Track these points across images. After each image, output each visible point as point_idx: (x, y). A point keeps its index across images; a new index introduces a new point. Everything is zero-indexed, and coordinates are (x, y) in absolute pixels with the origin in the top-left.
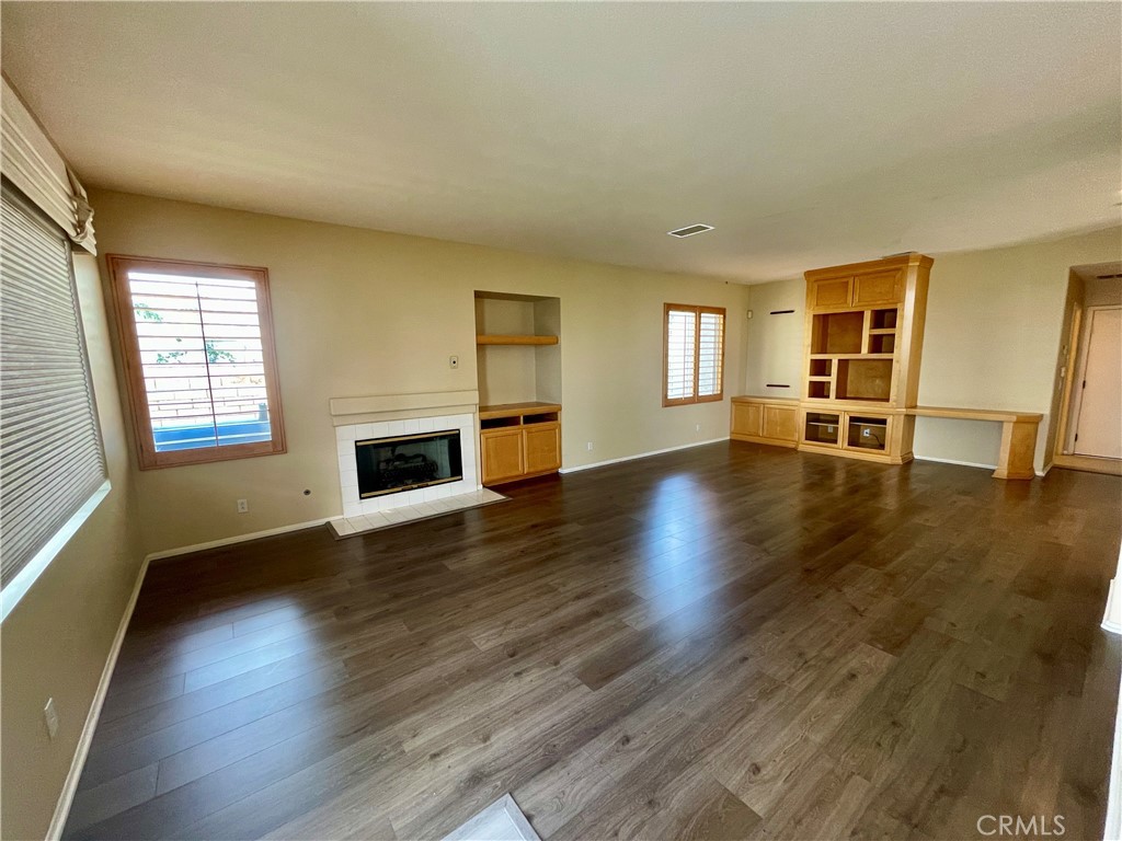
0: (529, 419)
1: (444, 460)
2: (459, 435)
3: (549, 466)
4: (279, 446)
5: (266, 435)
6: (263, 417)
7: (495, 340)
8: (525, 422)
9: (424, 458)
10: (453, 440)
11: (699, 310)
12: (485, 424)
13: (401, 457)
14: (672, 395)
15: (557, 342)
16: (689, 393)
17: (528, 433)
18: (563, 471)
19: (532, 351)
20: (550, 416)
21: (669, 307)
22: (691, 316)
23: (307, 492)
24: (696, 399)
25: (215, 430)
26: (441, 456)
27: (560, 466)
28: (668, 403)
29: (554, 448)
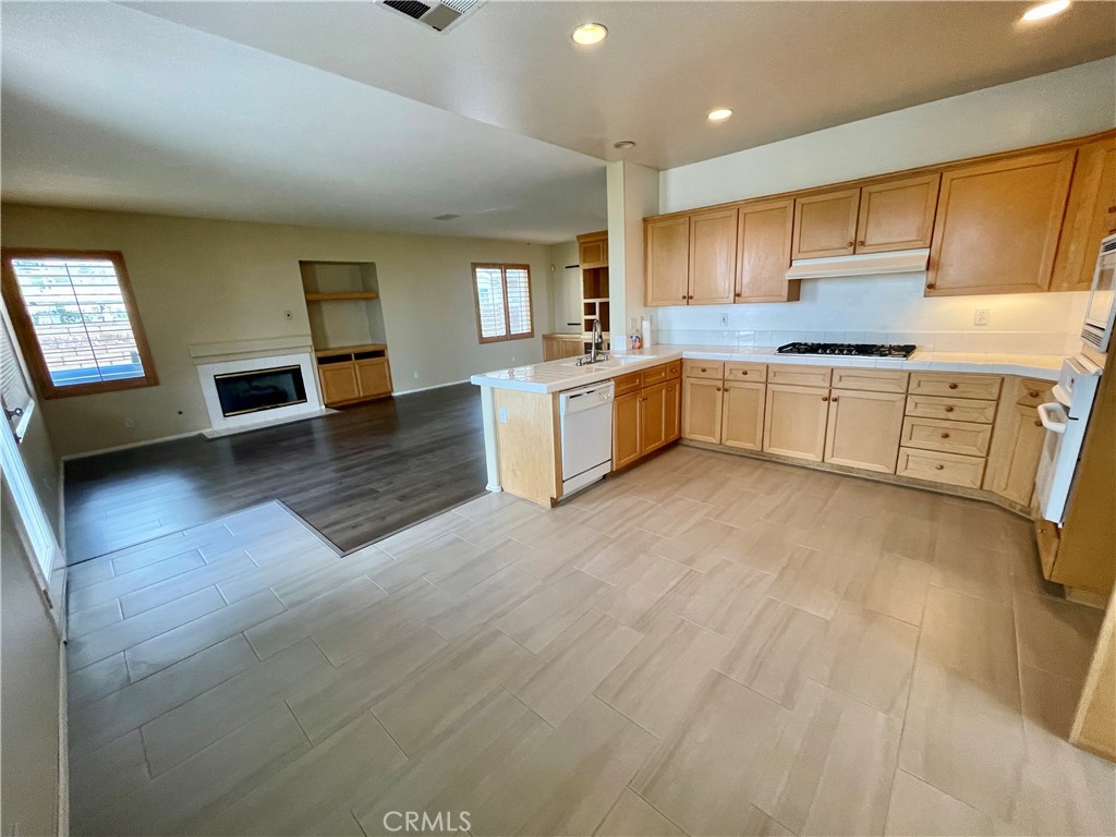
0: (360, 356)
1: (290, 388)
2: (300, 369)
3: (382, 390)
4: (151, 379)
5: (140, 372)
6: (135, 360)
7: (326, 297)
8: (356, 359)
9: (276, 388)
10: (295, 373)
11: (504, 267)
12: (321, 361)
13: (257, 388)
14: (485, 335)
15: (378, 297)
16: (503, 333)
17: (360, 367)
18: (393, 394)
19: (363, 303)
20: (380, 353)
21: (475, 265)
22: (497, 273)
23: (180, 413)
24: (509, 337)
25: (99, 370)
26: (288, 384)
27: (392, 391)
28: (483, 341)
29: (386, 378)
